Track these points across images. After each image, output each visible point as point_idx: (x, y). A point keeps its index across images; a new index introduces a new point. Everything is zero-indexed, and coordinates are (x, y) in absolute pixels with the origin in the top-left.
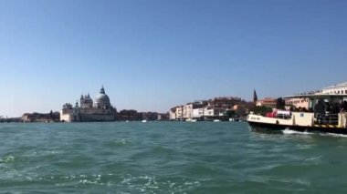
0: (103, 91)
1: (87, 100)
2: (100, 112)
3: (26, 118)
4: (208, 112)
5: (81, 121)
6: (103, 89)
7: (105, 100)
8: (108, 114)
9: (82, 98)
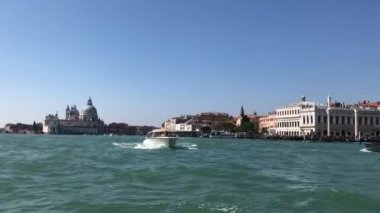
0: (90, 102)
1: (73, 112)
2: (85, 124)
3: (8, 129)
4: (188, 128)
5: (60, 133)
6: (90, 101)
7: (92, 112)
8: (95, 127)
9: (68, 109)
